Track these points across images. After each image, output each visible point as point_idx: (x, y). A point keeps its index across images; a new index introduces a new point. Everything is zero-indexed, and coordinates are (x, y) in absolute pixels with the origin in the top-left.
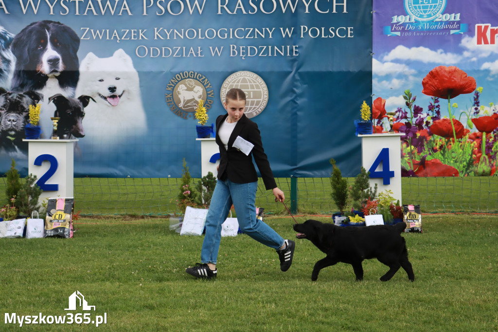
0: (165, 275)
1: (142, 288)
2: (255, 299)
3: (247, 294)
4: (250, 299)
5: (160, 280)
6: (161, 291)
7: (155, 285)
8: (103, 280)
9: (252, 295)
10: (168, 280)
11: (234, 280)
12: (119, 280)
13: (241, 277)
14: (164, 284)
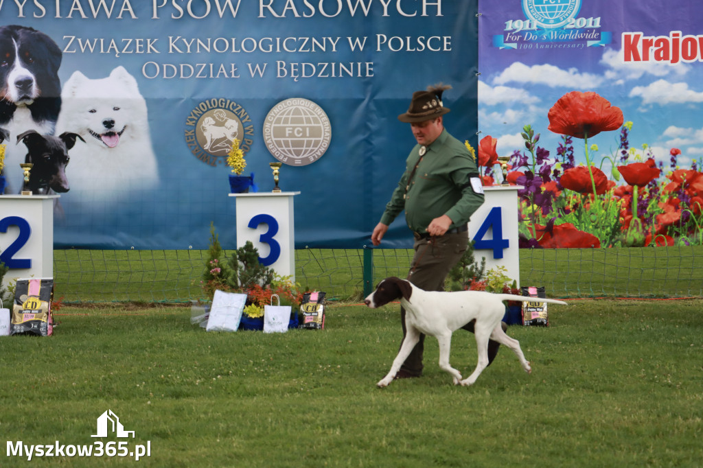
0: (185, 389)
1: (151, 408)
2: (313, 422)
3: (300, 416)
4: (305, 422)
5: (177, 395)
6: (178, 411)
7: (170, 403)
8: (96, 397)
9: (308, 417)
10: (188, 396)
11: (283, 394)
12: (117, 395)
13: (293, 391)
14: (183, 401)
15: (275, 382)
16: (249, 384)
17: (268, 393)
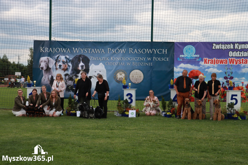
0: (113, 128)
1: (106, 132)
2: (139, 136)
3: (137, 135)
4: (138, 136)
5: (112, 130)
6: (112, 133)
7: (110, 131)
8: (95, 129)
10: (114, 130)
11: (133, 130)
12: (100, 129)
13: (135, 130)
14: (113, 131)
15: (132, 128)
16: (126, 128)
17: (130, 130)
